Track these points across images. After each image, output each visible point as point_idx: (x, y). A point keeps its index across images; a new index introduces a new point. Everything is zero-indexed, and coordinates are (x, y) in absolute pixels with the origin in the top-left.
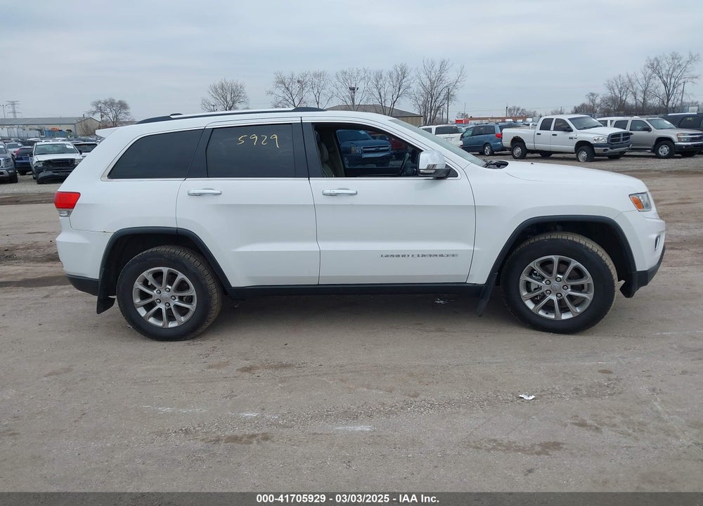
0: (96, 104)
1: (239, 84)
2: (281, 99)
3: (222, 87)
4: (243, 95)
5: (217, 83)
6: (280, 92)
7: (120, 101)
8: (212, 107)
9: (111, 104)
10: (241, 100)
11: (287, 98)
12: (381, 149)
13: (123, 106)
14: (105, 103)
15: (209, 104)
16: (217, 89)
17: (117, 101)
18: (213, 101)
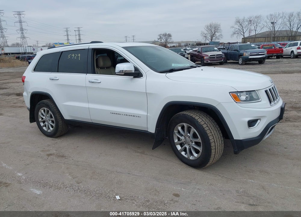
0: (160, 35)
1: (218, 24)
2: (237, 29)
3: (211, 26)
4: (219, 29)
5: (209, 24)
6: (237, 27)
7: (169, 34)
8: (205, 35)
9: (165, 35)
10: (218, 31)
11: (240, 29)
12: (260, 53)
13: (170, 35)
14: (163, 35)
15: (204, 33)
16: (208, 27)
17: (167, 34)
18: (206, 32)
